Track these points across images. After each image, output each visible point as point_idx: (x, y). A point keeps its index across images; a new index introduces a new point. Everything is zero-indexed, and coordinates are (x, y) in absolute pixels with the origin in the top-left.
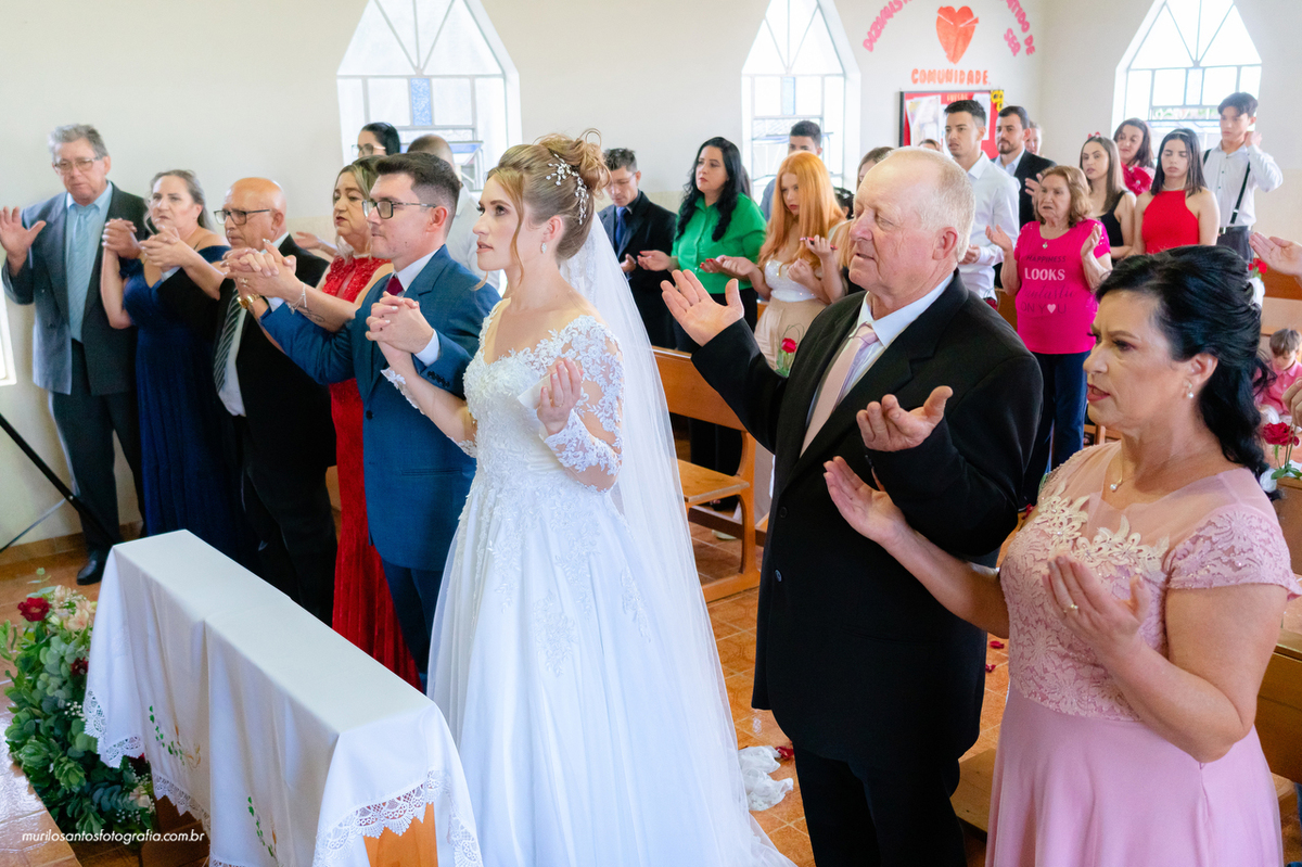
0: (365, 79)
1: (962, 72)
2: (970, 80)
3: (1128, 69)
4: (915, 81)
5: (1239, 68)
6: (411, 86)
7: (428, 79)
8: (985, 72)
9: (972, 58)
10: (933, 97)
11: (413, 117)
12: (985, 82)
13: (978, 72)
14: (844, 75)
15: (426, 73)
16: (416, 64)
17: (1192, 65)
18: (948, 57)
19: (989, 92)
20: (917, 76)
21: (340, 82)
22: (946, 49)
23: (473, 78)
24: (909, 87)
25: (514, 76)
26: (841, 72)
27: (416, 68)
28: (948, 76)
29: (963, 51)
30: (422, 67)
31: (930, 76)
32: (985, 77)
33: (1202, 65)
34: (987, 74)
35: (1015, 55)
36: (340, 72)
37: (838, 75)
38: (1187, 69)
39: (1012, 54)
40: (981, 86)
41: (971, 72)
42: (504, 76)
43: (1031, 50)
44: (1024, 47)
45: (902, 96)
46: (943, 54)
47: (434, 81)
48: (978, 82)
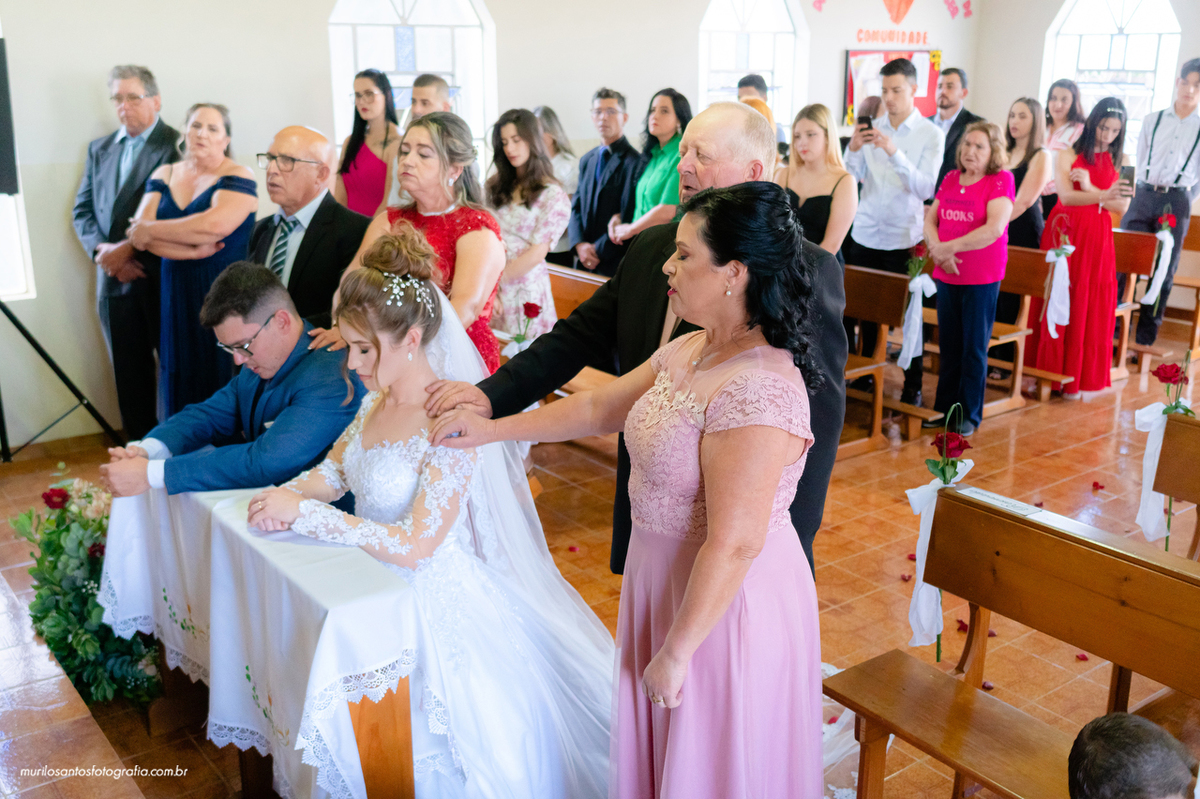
0: (354, 26)
1: (904, 33)
2: (911, 40)
3: (1058, 33)
4: (860, 40)
5: (1160, 35)
6: (396, 34)
7: (412, 28)
8: (925, 33)
9: (912, 21)
10: (873, 56)
11: (398, 63)
12: (925, 42)
13: (918, 33)
14: (795, 33)
15: (411, 22)
16: (401, 13)
17: (1117, 31)
18: (892, 18)
19: (928, 52)
20: (862, 36)
21: (332, 29)
22: (890, 11)
23: (452, 27)
24: (854, 46)
25: (491, 27)
26: (791, 30)
27: (402, 18)
28: (891, 36)
29: (905, 13)
30: (406, 15)
31: (873, 36)
32: (925, 38)
33: (1125, 32)
34: (927, 35)
35: (953, 17)
36: (333, 19)
37: (789, 33)
38: (1112, 35)
39: (950, 17)
40: (920, 46)
41: (912, 33)
42: (481, 26)
43: (968, 13)
44: (962, 11)
45: (848, 54)
46: (885, 15)
47: (417, 30)
48: (918, 42)
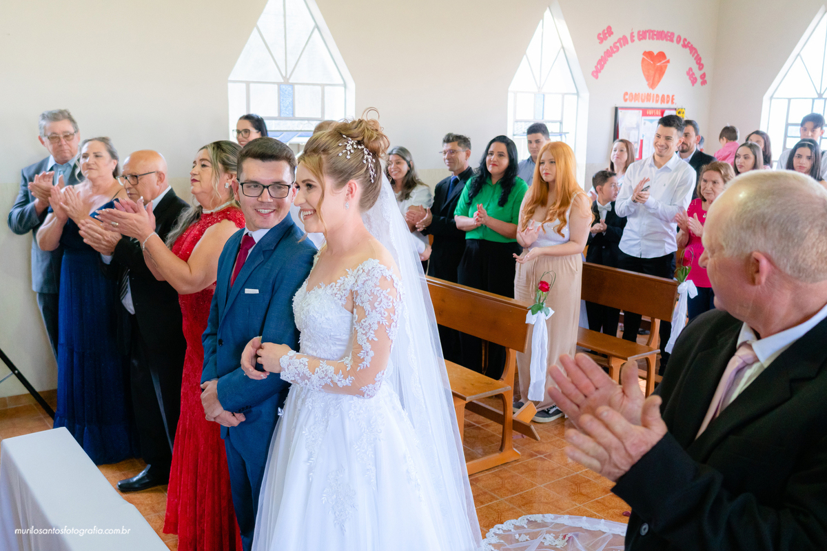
0: (248, 83)
1: (657, 96)
2: (663, 101)
3: (771, 98)
4: (626, 100)
6: (280, 89)
7: (292, 85)
8: (673, 96)
9: (665, 86)
10: (637, 111)
11: (280, 111)
12: (672, 103)
13: (668, 96)
14: (578, 94)
15: (291, 81)
16: (284, 75)
17: (817, 96)
18: (648, 84)
19: (675, 109)
20: (627, 97)
21: (230, 85)
22: (647, 80)
23: (323, 86)
24: (621, 104)
25: (352, 85)
26: (575, 92)
27: (284, 78)
28: (648, 98)
29: (659, 82)
30: (288, 77)
31: (635, 97)
32: (673, 99)
33: (824, 96)
34: (674, 97)
35: (693, 85)
36: (231, 78)
37: (573, 94)
38: (813, 99)
39: (691, 84)
40: (670, 105)
41: (663, 95)
42: (345, 86)
43: (704, 83)
44: (699, 81)
45: (616, 109)
46: (645, 82)
47: (296, 87)
48: (668, 102)
